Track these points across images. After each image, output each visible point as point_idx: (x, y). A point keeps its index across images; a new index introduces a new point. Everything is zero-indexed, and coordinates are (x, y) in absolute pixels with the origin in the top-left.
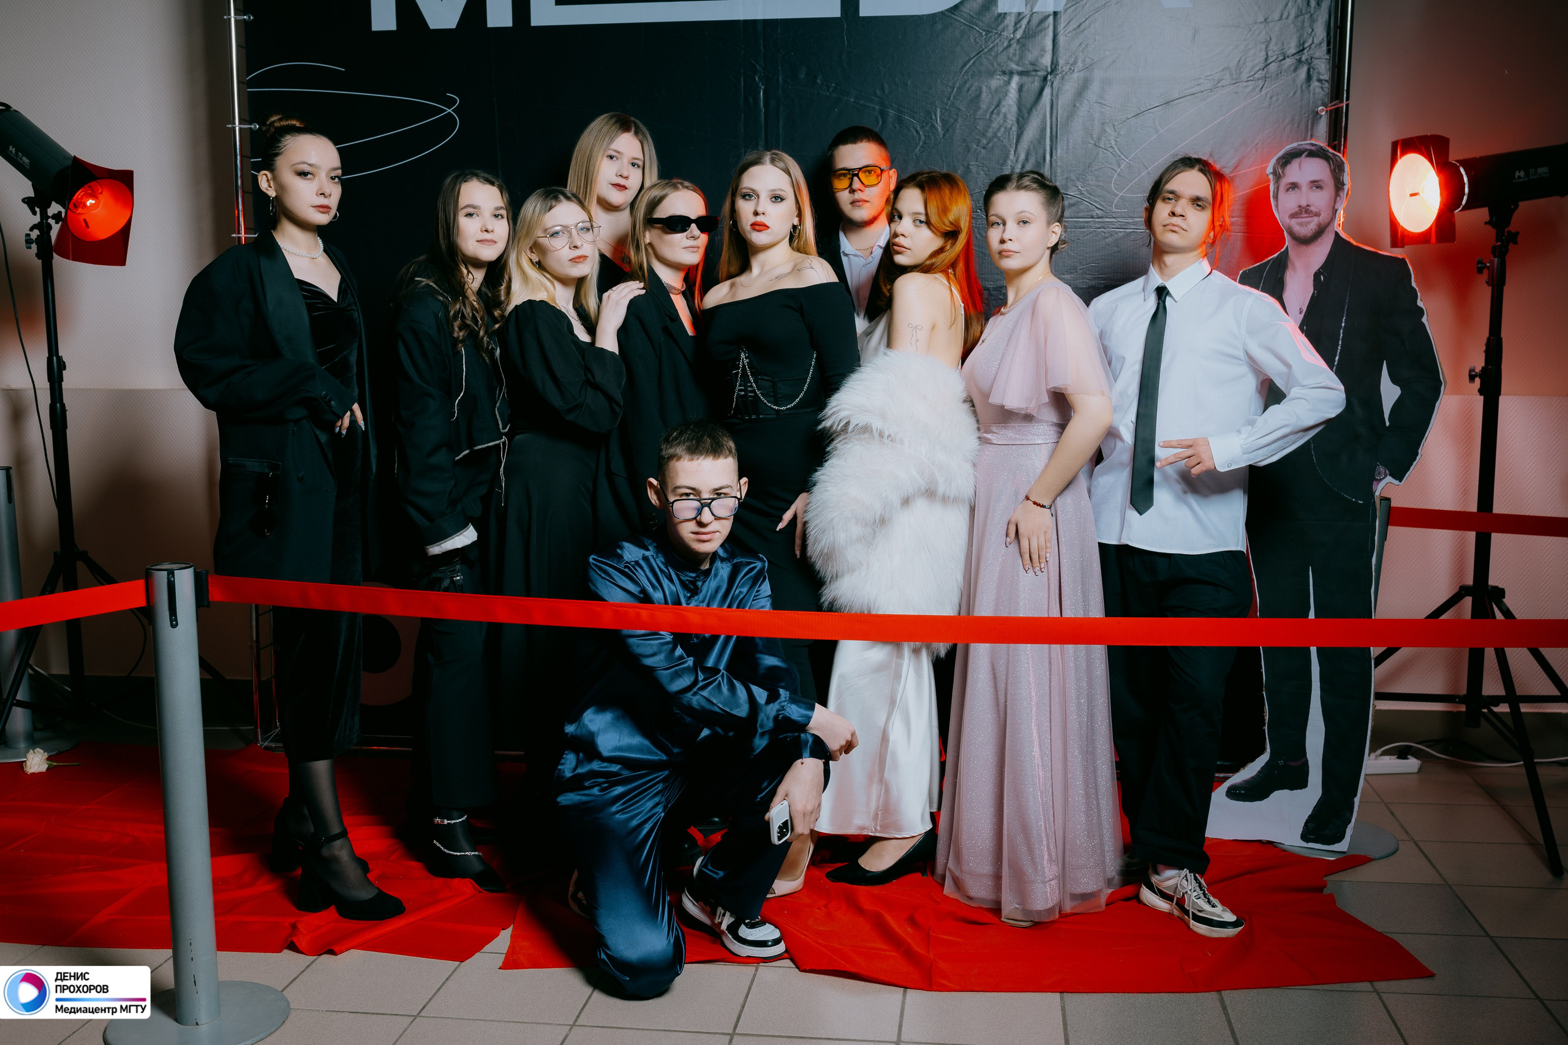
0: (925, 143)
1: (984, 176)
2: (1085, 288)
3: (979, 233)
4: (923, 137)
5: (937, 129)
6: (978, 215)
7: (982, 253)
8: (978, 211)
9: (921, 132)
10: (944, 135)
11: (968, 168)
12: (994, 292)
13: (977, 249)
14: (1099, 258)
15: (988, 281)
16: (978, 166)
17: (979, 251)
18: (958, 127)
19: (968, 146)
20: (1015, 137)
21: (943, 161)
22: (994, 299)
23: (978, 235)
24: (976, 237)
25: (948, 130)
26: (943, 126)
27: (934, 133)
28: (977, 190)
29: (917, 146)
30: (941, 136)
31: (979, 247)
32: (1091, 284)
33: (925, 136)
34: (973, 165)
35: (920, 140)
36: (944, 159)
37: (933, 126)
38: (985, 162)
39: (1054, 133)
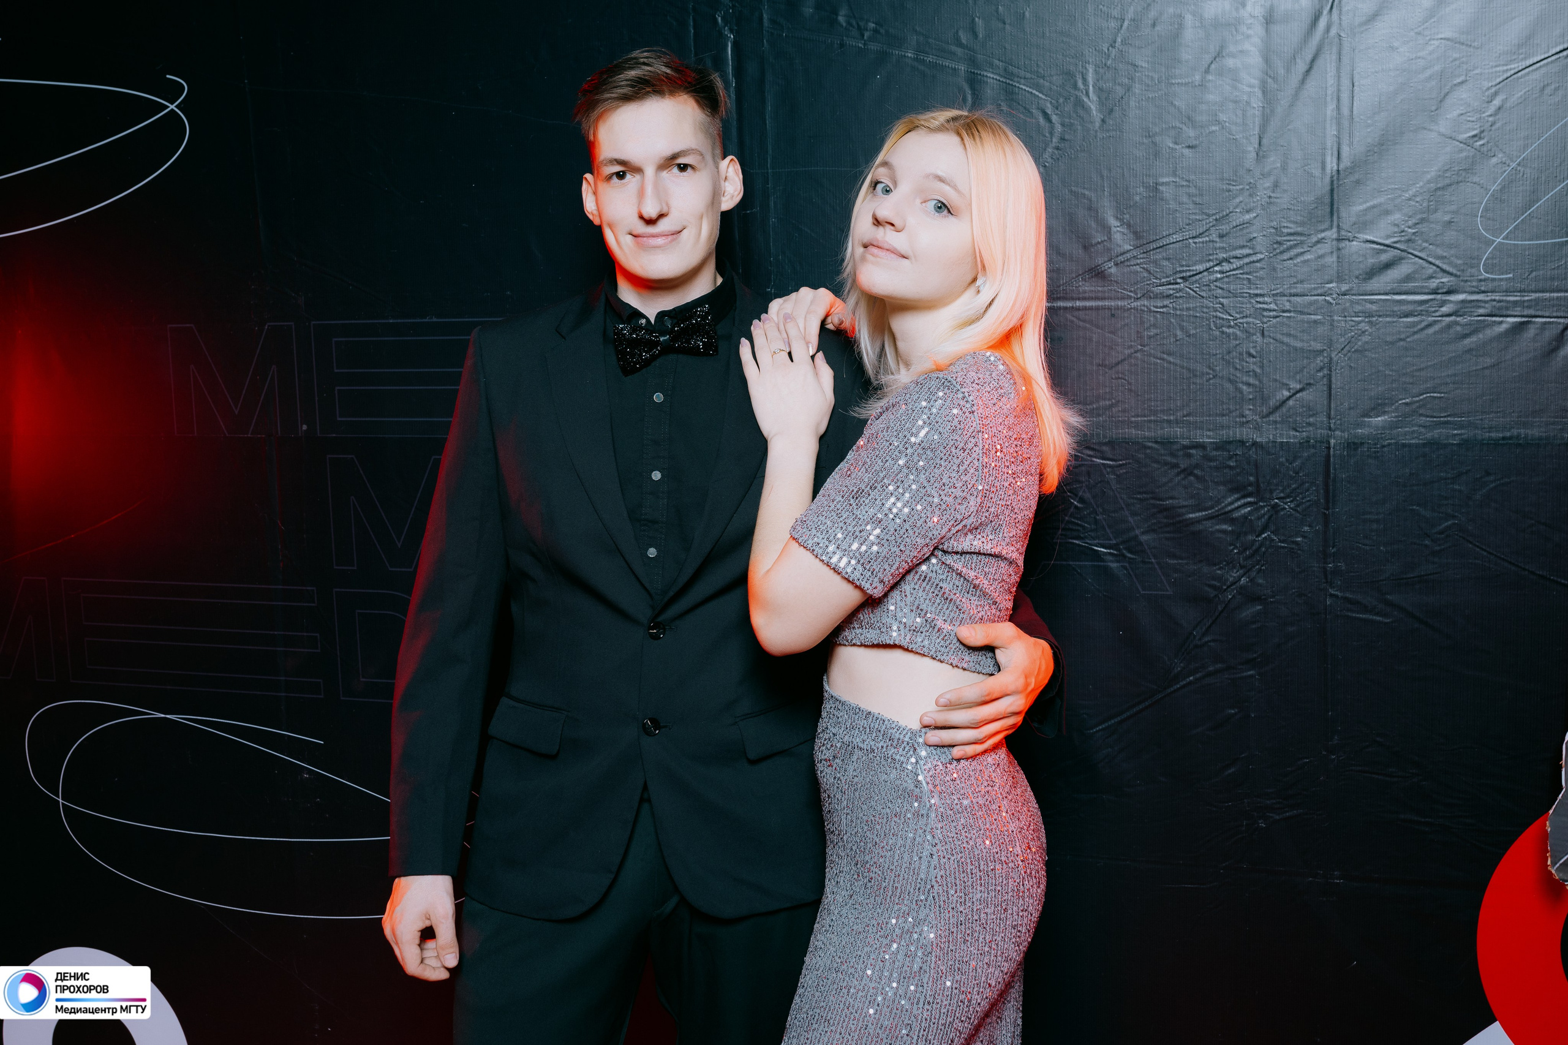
0: (1063, 139)
1: (1191, 206)
2: (1417, 446)
3: (1182, 328)
4: (1059, 128)
5: (1087, 110)
6: (1180, 290)
7: (1189, 370)
8: (1179, 281)
9: (1054, 118)
10: (1103, 121)
11: (1155, 188)
12: (1214, 453)
13: (1178, 362)
14: (1448, 380)
15: (1201, 428)
16: (1177, 186)
17: (1182, 367)
18: (1132, 104)
19: (1154, 144)
20: (1257, 121)
21: (1102, 177)
22: (1217, 468)
23: (1179, 333)
24: (1175, 336)
25: (1111, 111)
26: (1101, 103)
27: (1082, 118)
28: (1177, 237)
29: (1047, 145)
30: (1097, 124)
31: (1182, 356)
32: (1429, 435)
33: (1063, 125)
34: (1167, 184)
35: (1051, 134)
36: (1105, 173)
37: (1079, 103)
38: (1192, 177)
39: (1345, 111)
